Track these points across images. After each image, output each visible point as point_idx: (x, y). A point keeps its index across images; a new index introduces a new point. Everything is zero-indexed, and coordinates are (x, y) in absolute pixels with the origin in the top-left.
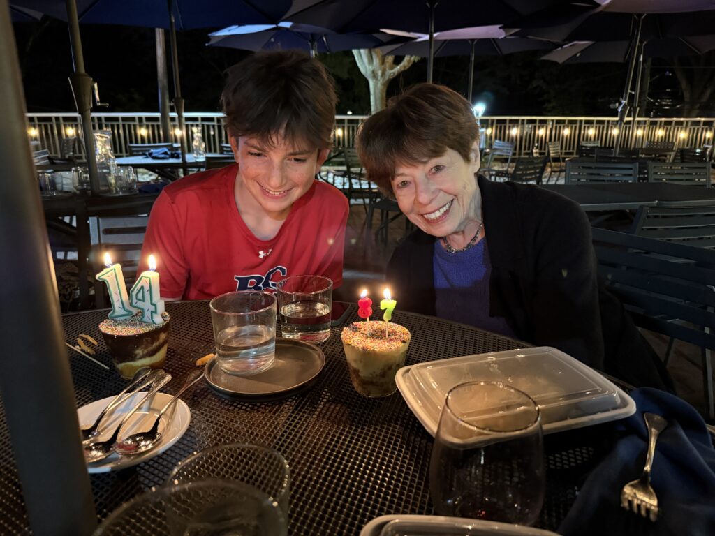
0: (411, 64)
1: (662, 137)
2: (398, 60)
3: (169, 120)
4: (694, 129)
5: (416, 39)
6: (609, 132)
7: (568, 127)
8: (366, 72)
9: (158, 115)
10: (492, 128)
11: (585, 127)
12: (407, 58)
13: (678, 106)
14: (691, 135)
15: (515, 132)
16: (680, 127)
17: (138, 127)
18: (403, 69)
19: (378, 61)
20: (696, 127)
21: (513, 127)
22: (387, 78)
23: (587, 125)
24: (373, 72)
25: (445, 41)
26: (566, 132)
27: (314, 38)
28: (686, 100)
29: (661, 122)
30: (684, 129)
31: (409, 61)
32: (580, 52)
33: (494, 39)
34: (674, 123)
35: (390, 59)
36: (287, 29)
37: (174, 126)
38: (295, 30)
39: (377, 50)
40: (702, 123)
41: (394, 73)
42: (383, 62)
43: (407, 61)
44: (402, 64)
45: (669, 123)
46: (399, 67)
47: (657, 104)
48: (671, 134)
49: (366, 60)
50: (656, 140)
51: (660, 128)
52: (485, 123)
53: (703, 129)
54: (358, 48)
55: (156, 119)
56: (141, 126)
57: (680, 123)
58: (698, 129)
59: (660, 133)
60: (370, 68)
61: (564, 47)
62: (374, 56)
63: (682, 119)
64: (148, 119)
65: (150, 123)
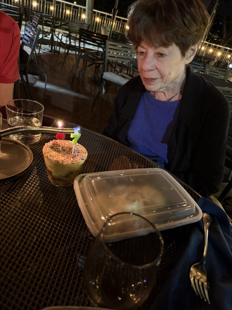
13: (220, 40)
14: (222, 55)
30: (220, 51)
34: (217, 48)
40: (228, 50)
45: (215, 47)
47: (212, 36)
48: (215, 52)
50: (208, 54)
53: (228, 53)
57: (219, 48)
59: (211, 51)
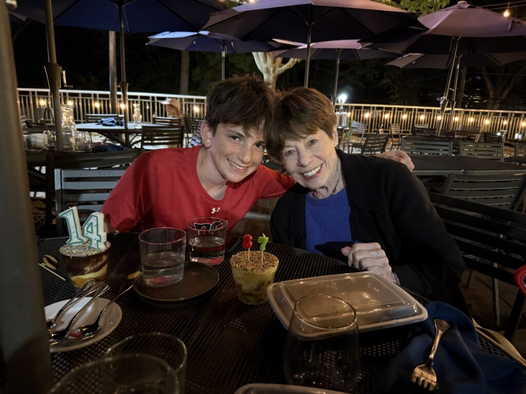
0: (294, 64)
1: (472, 123)
2: (285, 61)
3: (116, 97)
4: (495, 118)
5: (298, 46)
6: (435, 118)
7: (406, 113)
8: (262, 68)
9: (108, 93)
10: (351, 112)
11: (418, 114)
12: (291, 60)
13: (485, 101)
14: (493, 123)
15: (367, 115)
16: (485, 116)
17: (93, 101)
18: (288, 67)
19: (271, 61)
20: (497, 117)
21: (367, 112)
22: (277, 73)
23: (419, 113)
24: (267, 69)
25: (319, 49)
26: (405, 117)
27: (225, 43)
28: (490, 97)
29: (472, 112)
30: (488, 118)
31: (293, 61)
32: (415, 61)
33: (354, 49)
34: (481, 113)
35: (279, 60)
36: (205, 36)
37: (120, 102)
38: (211, 37)
39: (270, 53)
40: (500, 114)
41: (282, 70)
42: (274, 62)
43: (291, 62)
44: (288, 64)
45: (477, 113)
46: (285, 66)
47: (470, 99)
48: (479, 121)
49: (262, 60)
50: (468, 125)
51: (471, 116)
52: (346, 108)
53: (501, 118)
54: (257, 51)
55: (107, 96)
56: (95, 100)
57: (485, 114)
58: (498, 118)
59: (471, 120)
60: (265, 66)
61: (404, 56)
62: (268, 57)
63: (487, 111)
64: (101, 96)
65: (102, 99)
